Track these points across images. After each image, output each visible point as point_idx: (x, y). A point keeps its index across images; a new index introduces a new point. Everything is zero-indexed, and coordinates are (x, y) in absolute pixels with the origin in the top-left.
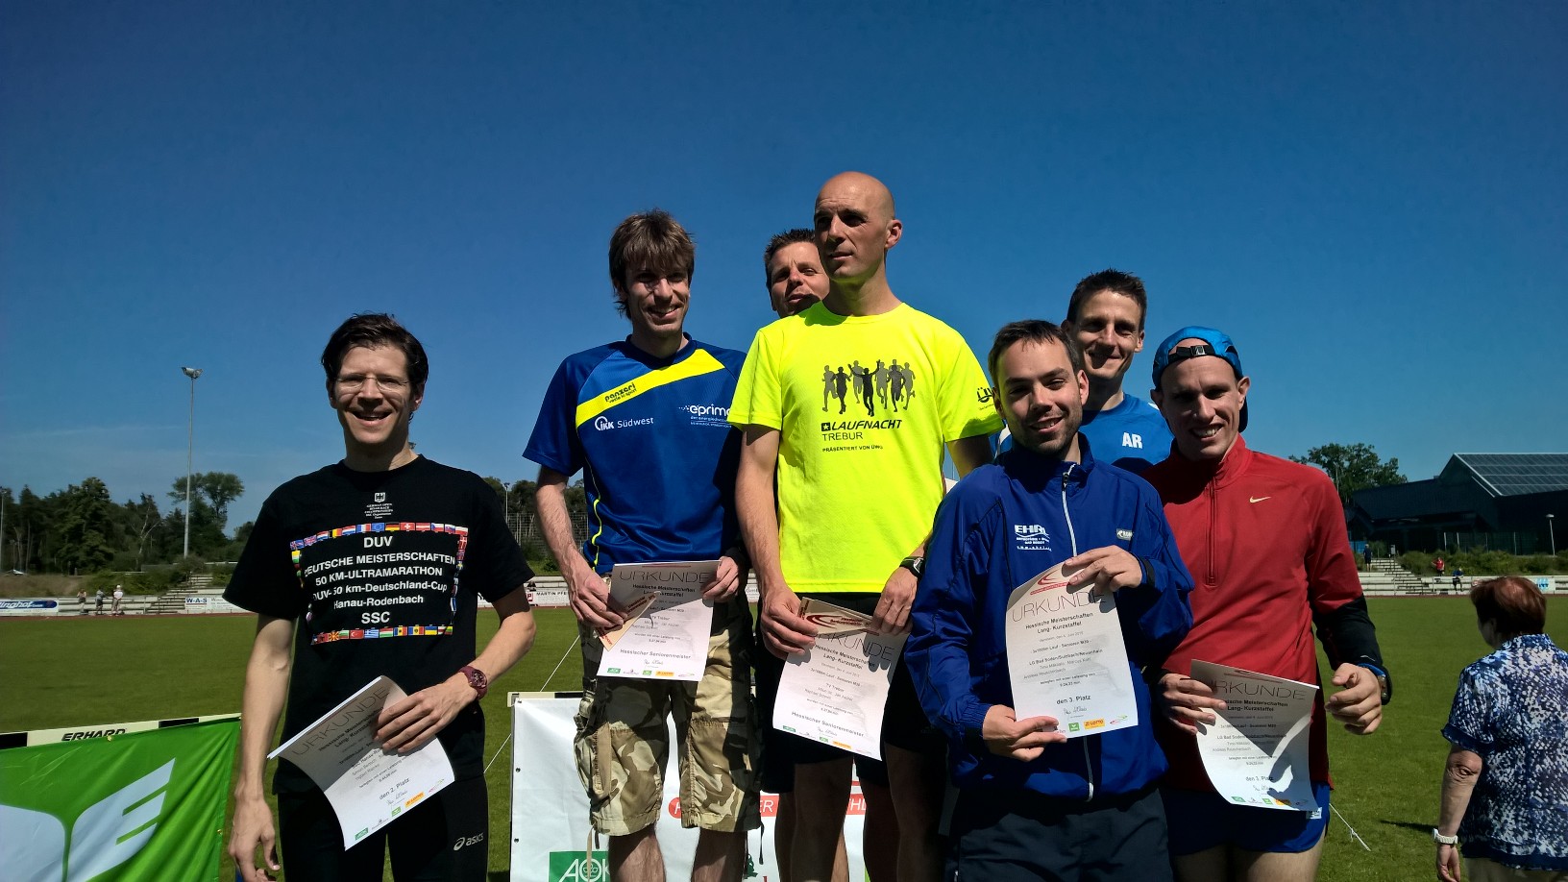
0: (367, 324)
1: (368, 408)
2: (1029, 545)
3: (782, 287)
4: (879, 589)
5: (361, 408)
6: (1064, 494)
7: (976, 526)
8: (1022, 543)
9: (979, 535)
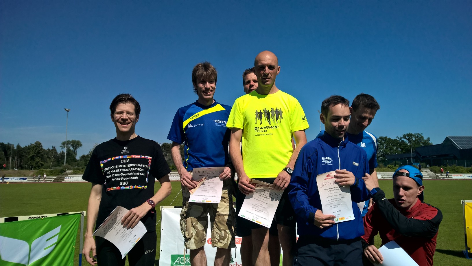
0: (124, 97)
1: (124, 121)
2: (326, 163)
3: (248, 86)
4: (276, 177)
5: (122, 122)
6: (338, 149)
7: (309, 158)
8: (324, 163)
9: (310, 160)
